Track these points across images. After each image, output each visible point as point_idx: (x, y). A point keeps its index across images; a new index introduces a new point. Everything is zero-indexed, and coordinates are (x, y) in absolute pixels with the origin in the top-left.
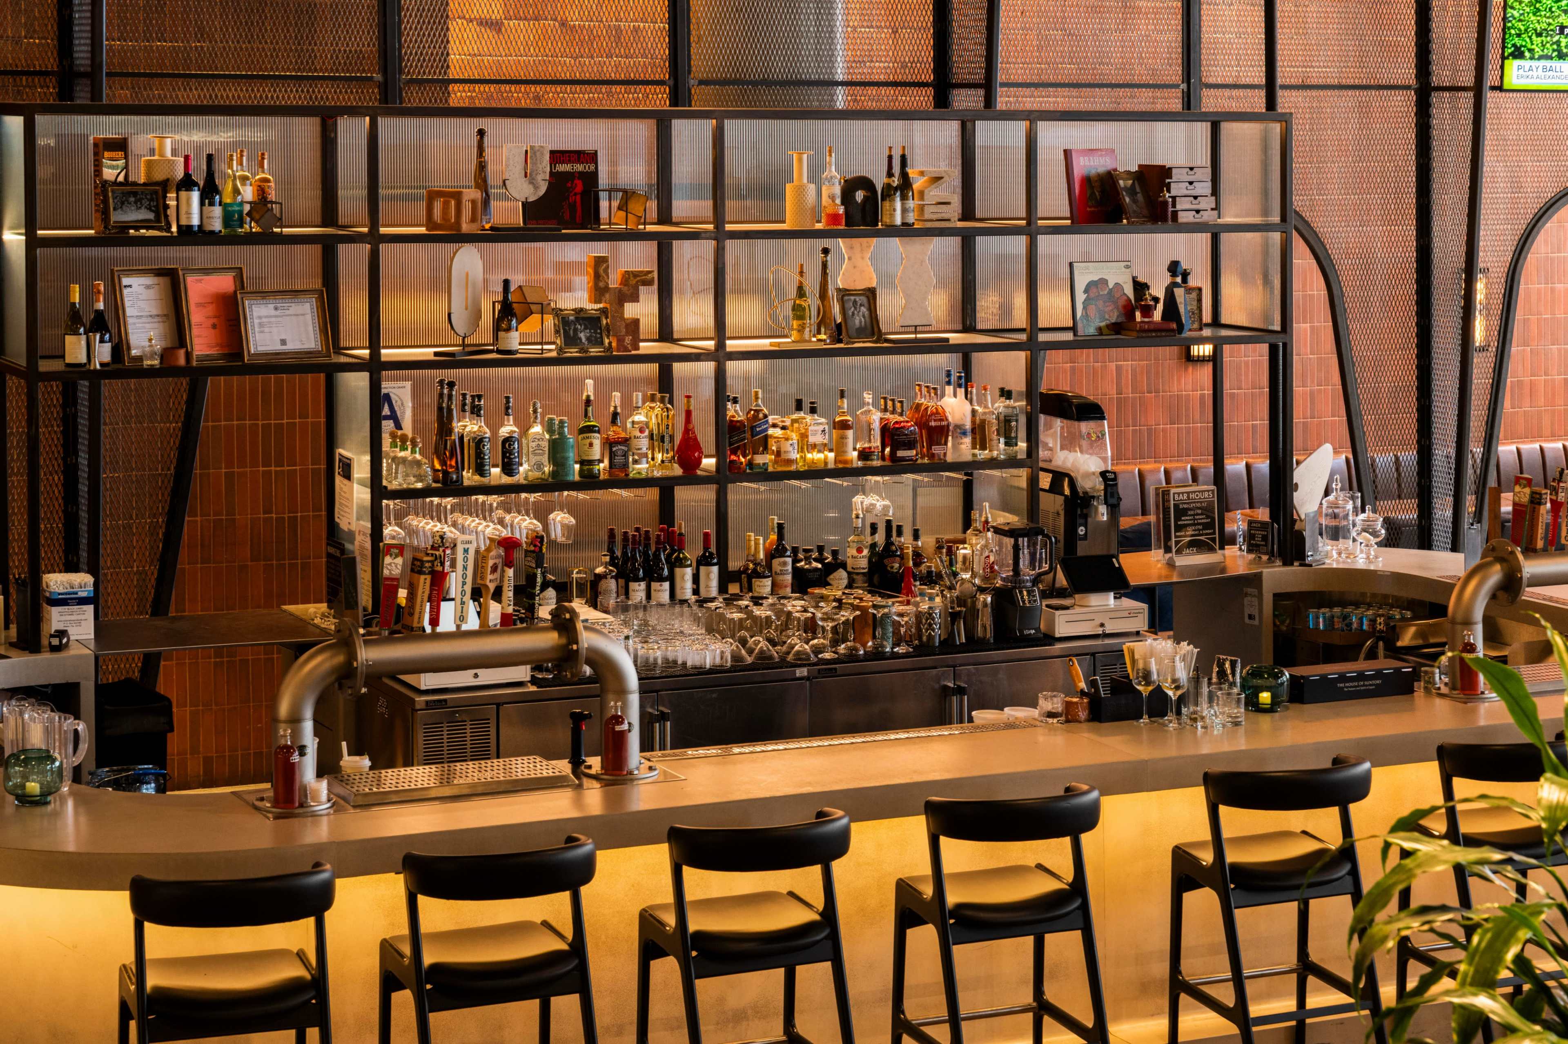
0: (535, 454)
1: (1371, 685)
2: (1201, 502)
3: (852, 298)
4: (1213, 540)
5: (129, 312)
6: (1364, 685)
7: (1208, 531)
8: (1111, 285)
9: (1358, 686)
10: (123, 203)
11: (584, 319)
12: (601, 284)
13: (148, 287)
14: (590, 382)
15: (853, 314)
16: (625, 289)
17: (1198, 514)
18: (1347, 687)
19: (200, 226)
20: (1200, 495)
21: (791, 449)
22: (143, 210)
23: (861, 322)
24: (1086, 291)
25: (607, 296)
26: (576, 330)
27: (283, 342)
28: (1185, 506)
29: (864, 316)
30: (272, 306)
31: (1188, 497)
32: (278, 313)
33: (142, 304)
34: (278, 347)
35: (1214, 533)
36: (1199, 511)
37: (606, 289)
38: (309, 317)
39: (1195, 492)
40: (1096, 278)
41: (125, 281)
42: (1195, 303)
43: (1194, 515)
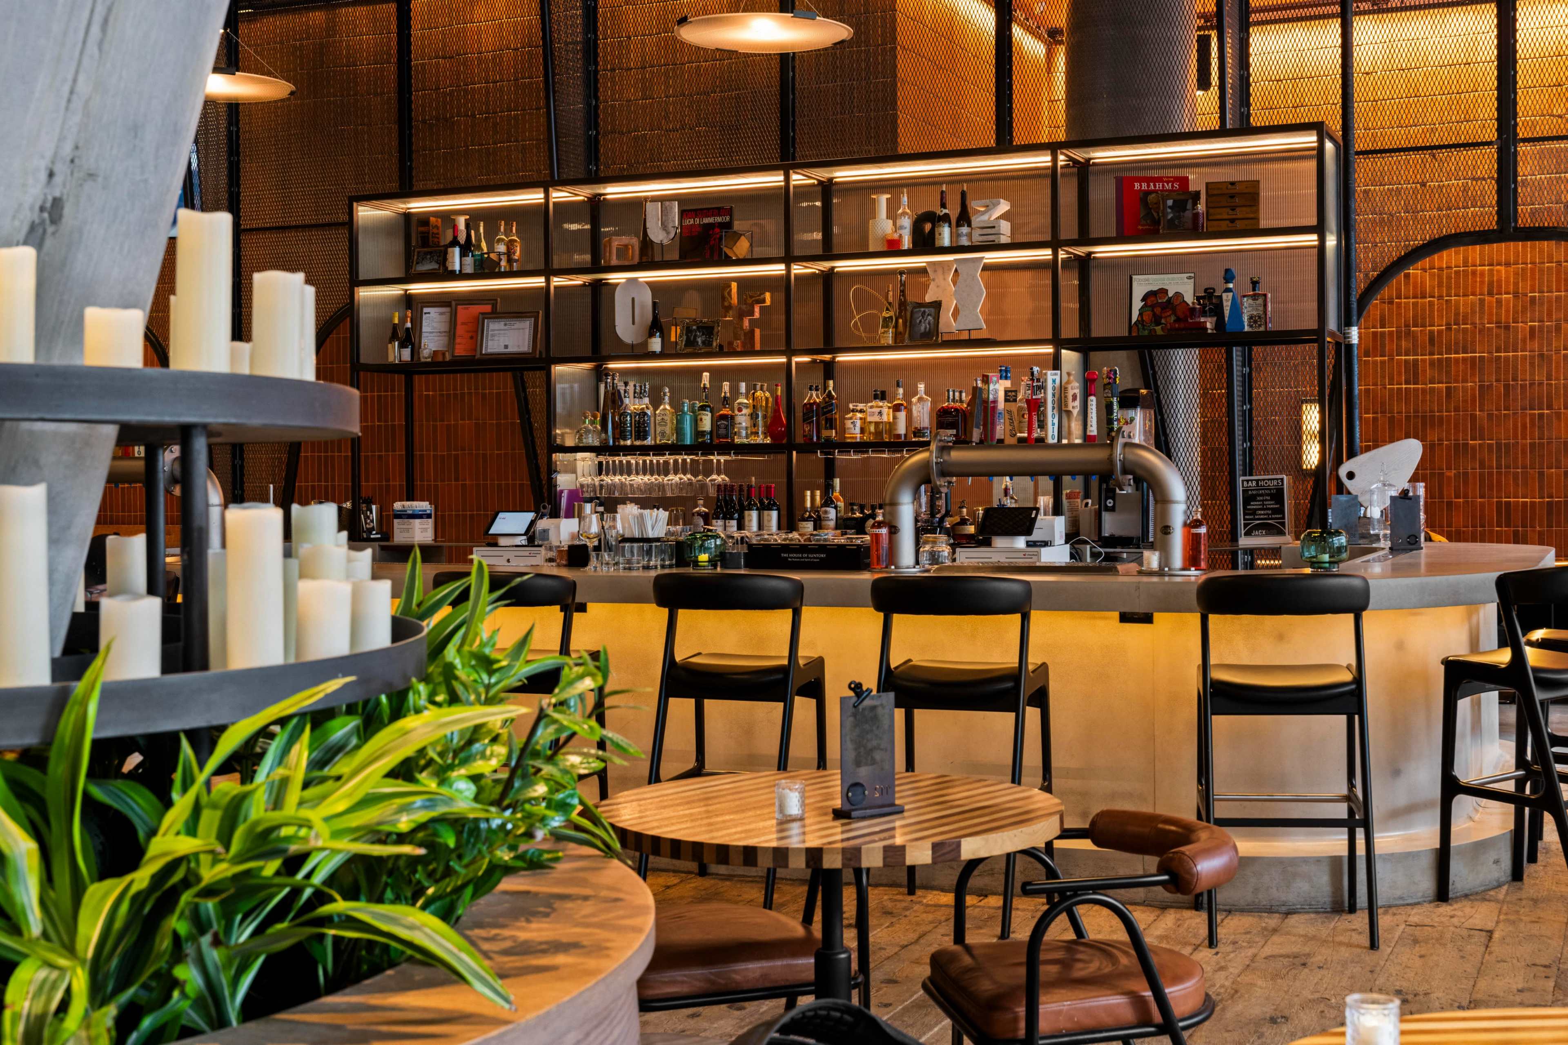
0: (661, 425)
1: (814, 558)
2: (1270, 489)
3: (922, 309)
4: (1283, 524)
5: (424, 329)
6: (808, 558)
7: (1277, 516)
8: (1170, 294)
9: (802, 558)
10: (423, 259)
11: (703, 328)
12: (726, 304)
13: (441, 314)
14: (706, 375)
15: (920, 321)
16: (744, 307)
17: (1266, 500)
18: (791, 558)
19: (460, 271)
20: (1269, 483)
21: (852, 426)
22: (433, 263)
23: (926, 328)
24: (1144, 299)
25: (731, 312)
26: (695, 336)
27: (506, 347)
28: (1254, 492)
29: (929, 324)
30: (503, 323)
31: (1257, 484)
32: (506, 327)
33: (435, 325)
34: (502, 350)
35: (1283, 518)
36: (1269, 498)
37: (730, 307)
38: (527, 331)
39: (1264, 480)
40: (1155, 288)
41: (425, 310)
42: (1261, 308)
43: (1263, 501)
